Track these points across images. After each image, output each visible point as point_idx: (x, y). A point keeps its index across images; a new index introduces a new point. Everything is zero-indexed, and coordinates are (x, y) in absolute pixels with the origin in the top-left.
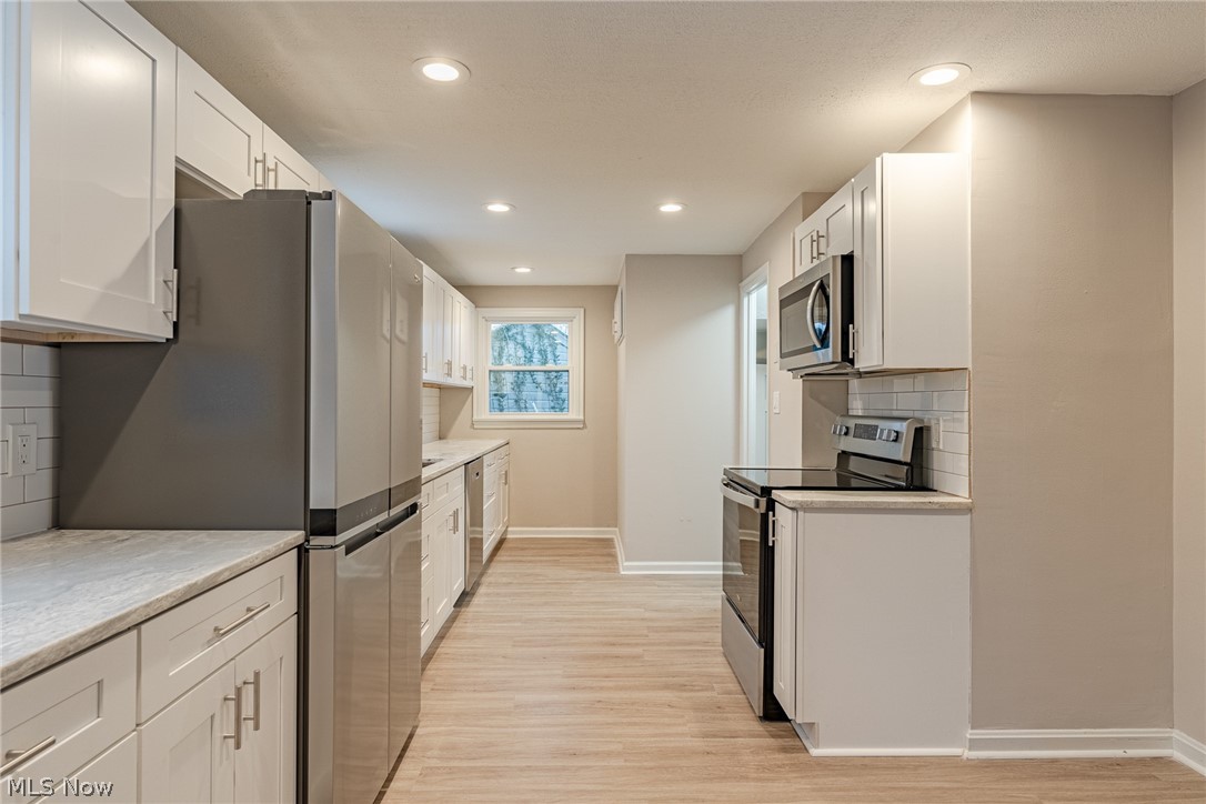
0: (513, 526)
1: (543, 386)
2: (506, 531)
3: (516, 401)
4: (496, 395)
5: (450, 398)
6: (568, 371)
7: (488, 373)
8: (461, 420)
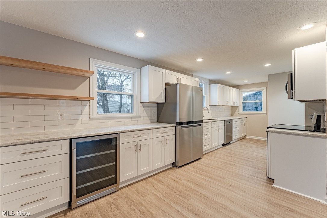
0: (248, 135)
3: (261, 109)
4: (255, 107)
5: (234, 108)
6: (262, 102)
7: (242, 103)
8: (236, 113)
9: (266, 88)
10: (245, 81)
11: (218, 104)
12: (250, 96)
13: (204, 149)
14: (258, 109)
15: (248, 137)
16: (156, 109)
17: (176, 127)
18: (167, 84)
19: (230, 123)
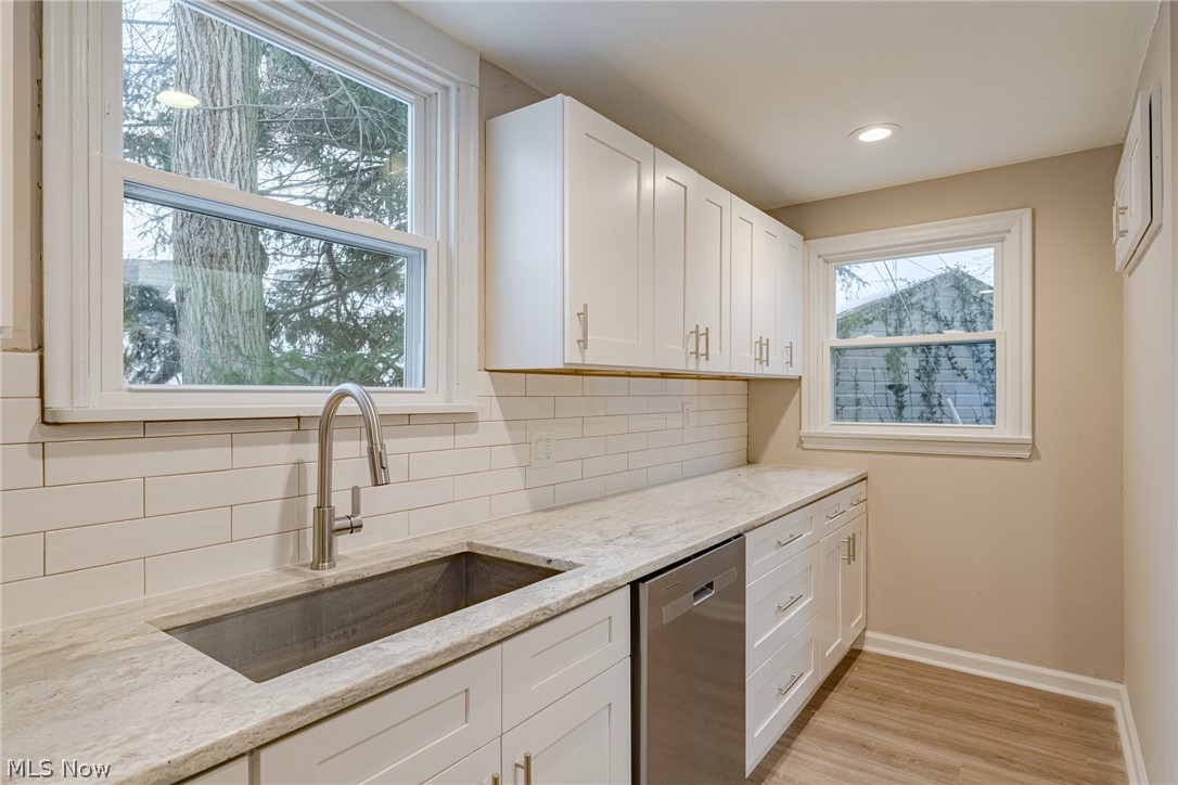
0: (875, 631)
1: (969, 373)
2: (861, 638)
4: (890, 387)
5: (764, 398)
6: (993, 343)
7: (828, 354)
8: (784, 433)
9: (1028, 213)
15: (876, 642)
19: (710, 586)
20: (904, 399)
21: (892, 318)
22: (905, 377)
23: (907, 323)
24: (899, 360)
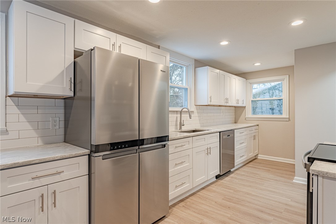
0: (260, 154)
3: (279, 111)
4: (271, 109)
5: (238, 110)
6: (282, 100)
7: (251, 101)
8: (242, 117)
9: (288, 76)
10: (255, 65)
11: (209, 103)
12: (263, 93)
13: (173, 193)
14: (275, 111)
15: (260, 157)
16: (61, 112)
17: (89, 156)
18: (77, 54)
19: (229, 136)
20: (274, 112)
21: (271, 92)
22: (274, 106)
23: (275, 93)
24: (272, 102)
